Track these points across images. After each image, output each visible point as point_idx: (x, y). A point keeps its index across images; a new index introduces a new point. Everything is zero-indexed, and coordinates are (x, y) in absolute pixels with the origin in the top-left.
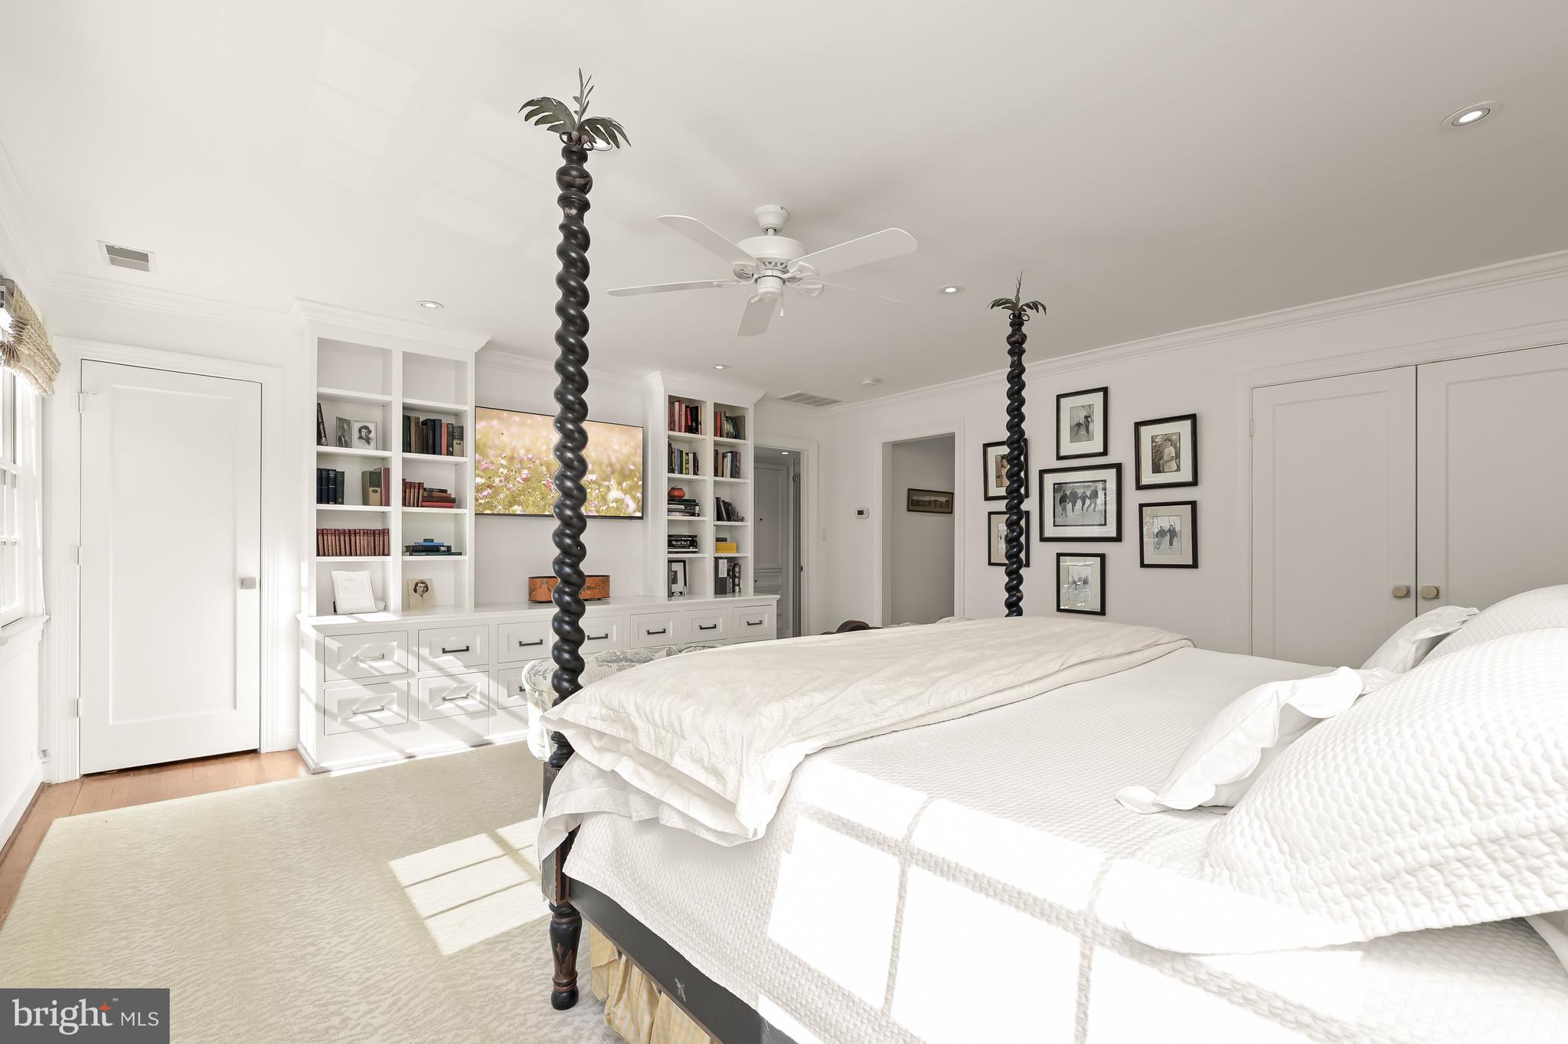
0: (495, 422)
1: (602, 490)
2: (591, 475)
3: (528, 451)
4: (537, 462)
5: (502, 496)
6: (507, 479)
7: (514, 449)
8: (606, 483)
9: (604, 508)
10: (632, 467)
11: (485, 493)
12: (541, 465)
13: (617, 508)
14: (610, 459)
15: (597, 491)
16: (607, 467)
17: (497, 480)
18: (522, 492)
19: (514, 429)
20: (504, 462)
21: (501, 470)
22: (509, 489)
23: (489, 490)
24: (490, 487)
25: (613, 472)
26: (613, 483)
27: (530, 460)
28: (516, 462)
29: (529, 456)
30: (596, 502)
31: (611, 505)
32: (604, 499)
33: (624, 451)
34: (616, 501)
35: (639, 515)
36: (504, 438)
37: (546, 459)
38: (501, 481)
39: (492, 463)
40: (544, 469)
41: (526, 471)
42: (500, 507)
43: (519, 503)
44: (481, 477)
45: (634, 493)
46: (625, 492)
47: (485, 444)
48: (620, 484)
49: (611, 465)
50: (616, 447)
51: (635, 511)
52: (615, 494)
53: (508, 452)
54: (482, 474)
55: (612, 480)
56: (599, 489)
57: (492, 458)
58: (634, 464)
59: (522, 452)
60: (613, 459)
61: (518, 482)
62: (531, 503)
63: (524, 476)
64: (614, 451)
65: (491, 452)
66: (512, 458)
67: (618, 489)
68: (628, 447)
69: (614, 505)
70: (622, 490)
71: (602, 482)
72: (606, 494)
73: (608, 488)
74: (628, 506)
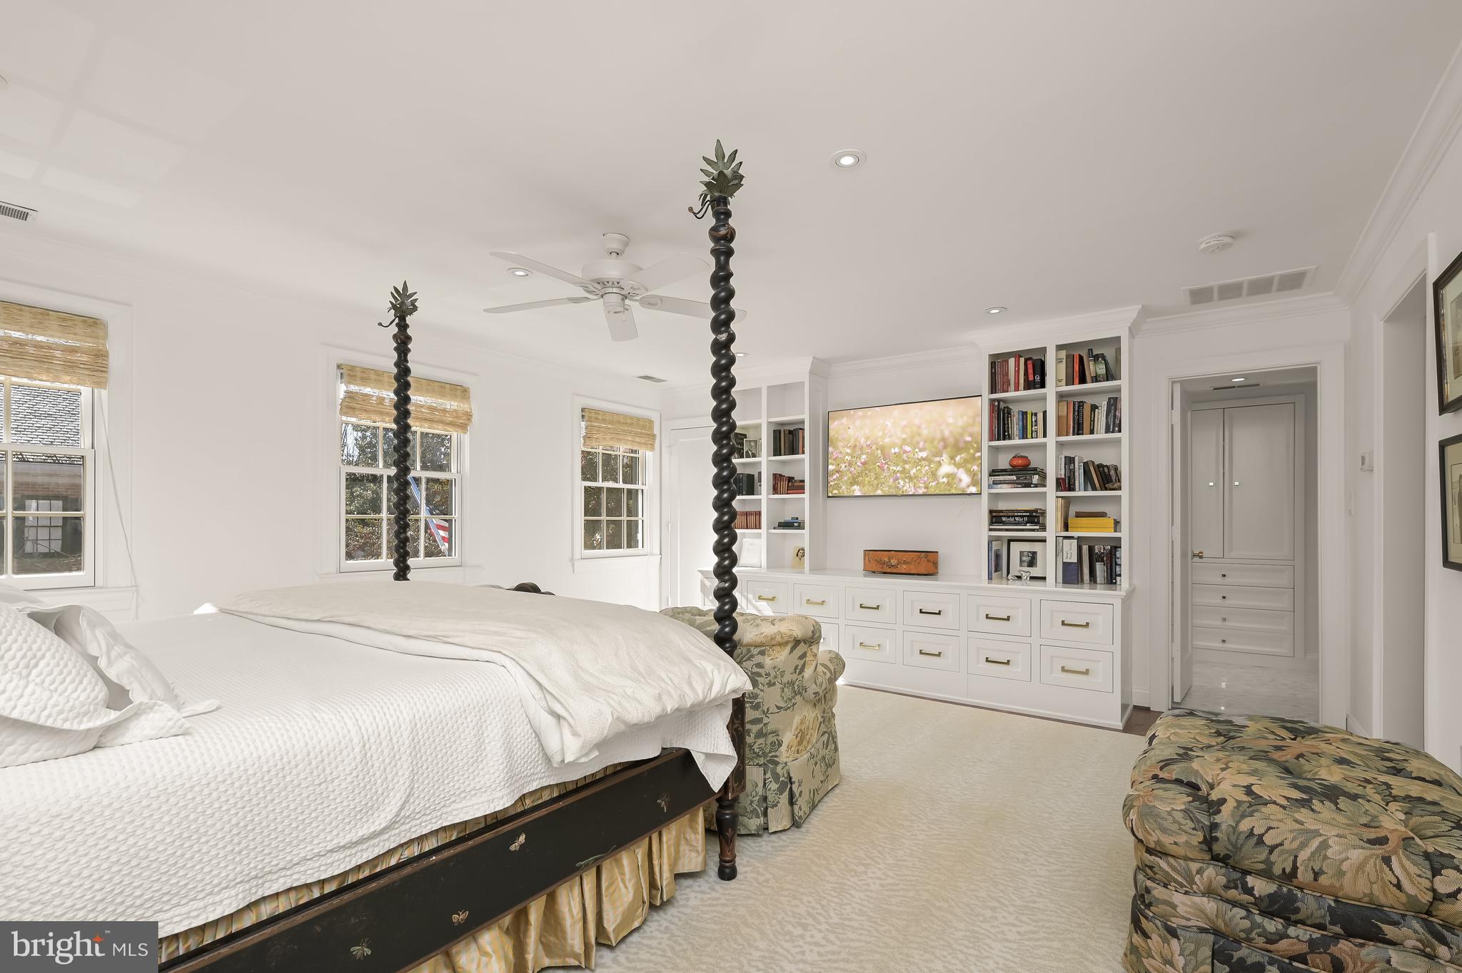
0: (844, 420)
1: (932, 466)
2: (922, 453)
3: (867, 439)
4: (874, 447)
5: (846, 478)
6: (850, 464)
7: (856, 440)
8: (937, 459)
9: (934, 484)
10: (968, 439)
11: (834, 477)
12: (877, 449)
13: (948, 484)
14: (942, 431)
15: (927, 468)
16: (939, 442)
17: (843, 466)
18: (860, 474)
19: (858, 423)
20: (849, 451)
21: (847, 457)
22: (851, 473)
23: (837, 475)
24: (838, 472)
25: (945, 447)
26: (945, 457)
27: (868, 446)
28: (858, 449)
29: (868, 443)
30: (926, 479)
31: (941, 480)
32: (934, 475)
33: (960, 423)
34: (948, 476)
35: (973, 490)
36: (851, 432)
37: (881, 443)
38: (845, 467)
39: (841, 453)
40: (879, 452)
41: (864, 456)
42: (844, 487)
43: (858, 484)
44: (833, 465)
45: (969, 466)
46: (958, 466)
47: (837, 438)
48: (952, 458)
49: (943, 439)
50: (951, 420)
51: (969, 486)
52: (946, 468)
53: (852, 443)
54: (834, 462)
55: (944, 455)
56: (929, 466)
57: (841, 449)
58: (971, 435)
59: (863, 440)
60: (947, 433)
61: (858, 466)
62: (866, 482)
63: (863, 461)
64: (948, 425)
65: (840, 444)
66: (855, 446)
67: (950, 464)
68: (965, 418)
69: (945, 480)
70: (955, 464)
71: (933, 458)
72: (937, 470)
73: (939, 464)
74: (960, 480)
